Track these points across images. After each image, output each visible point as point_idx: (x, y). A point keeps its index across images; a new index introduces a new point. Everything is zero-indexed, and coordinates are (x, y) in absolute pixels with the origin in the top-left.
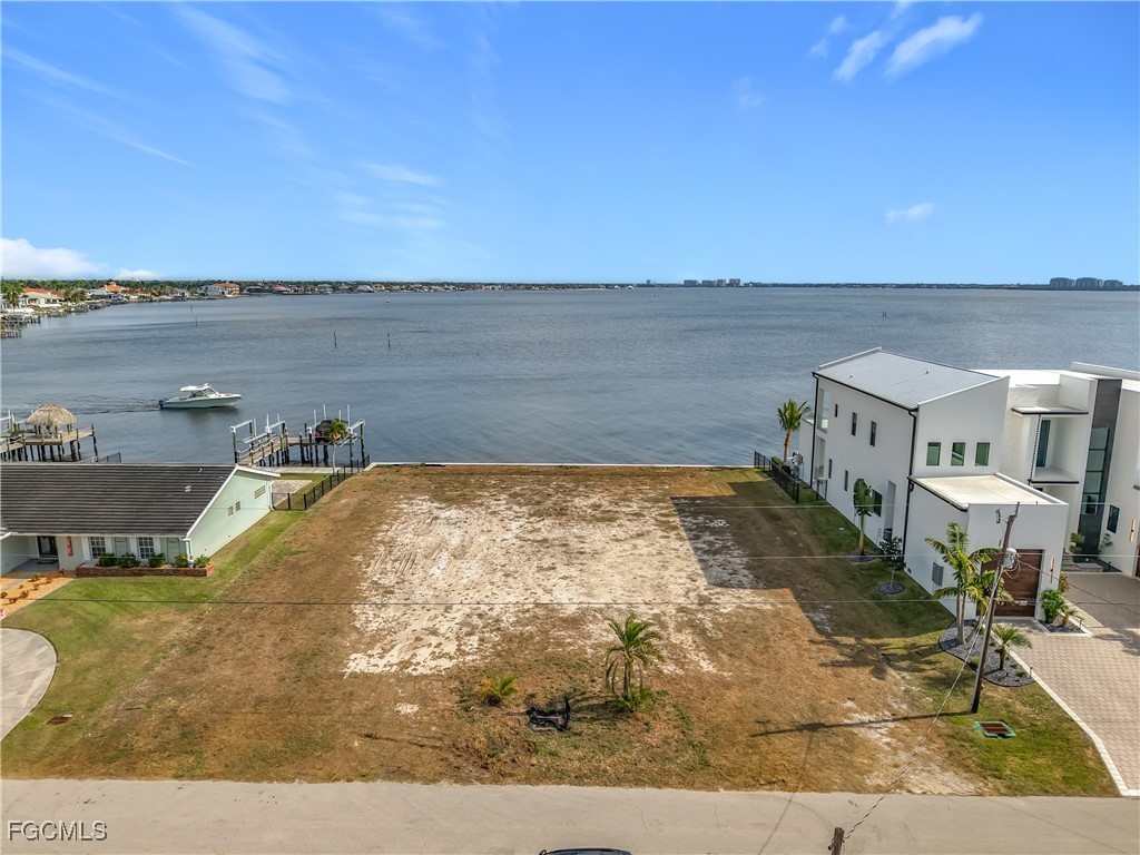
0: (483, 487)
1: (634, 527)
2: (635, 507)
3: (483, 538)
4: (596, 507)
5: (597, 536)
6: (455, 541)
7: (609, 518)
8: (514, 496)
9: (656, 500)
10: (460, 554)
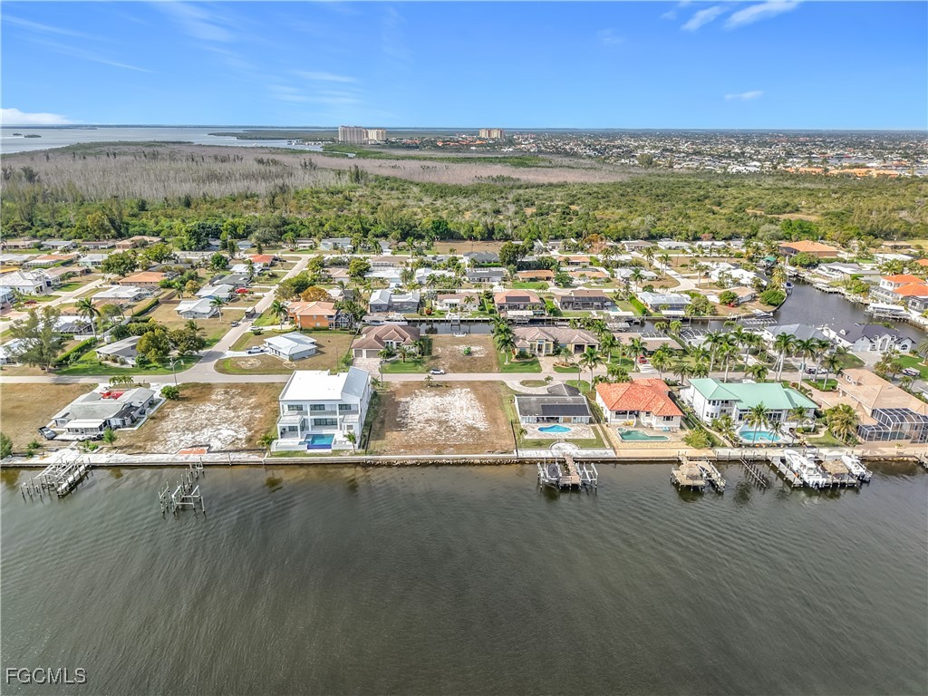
0: (466, 435)
1: (421, 418)
2: (419, 425)
3: (459, 412)
4: (430, 426)
5: (431, 415)
6: (464, 411)
7: (427, 421)
8: (455, 431)
9: (412, 430)
10: (462, 408)
